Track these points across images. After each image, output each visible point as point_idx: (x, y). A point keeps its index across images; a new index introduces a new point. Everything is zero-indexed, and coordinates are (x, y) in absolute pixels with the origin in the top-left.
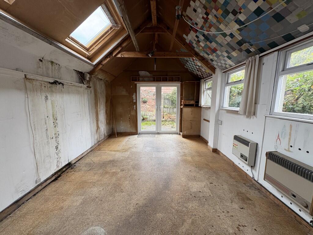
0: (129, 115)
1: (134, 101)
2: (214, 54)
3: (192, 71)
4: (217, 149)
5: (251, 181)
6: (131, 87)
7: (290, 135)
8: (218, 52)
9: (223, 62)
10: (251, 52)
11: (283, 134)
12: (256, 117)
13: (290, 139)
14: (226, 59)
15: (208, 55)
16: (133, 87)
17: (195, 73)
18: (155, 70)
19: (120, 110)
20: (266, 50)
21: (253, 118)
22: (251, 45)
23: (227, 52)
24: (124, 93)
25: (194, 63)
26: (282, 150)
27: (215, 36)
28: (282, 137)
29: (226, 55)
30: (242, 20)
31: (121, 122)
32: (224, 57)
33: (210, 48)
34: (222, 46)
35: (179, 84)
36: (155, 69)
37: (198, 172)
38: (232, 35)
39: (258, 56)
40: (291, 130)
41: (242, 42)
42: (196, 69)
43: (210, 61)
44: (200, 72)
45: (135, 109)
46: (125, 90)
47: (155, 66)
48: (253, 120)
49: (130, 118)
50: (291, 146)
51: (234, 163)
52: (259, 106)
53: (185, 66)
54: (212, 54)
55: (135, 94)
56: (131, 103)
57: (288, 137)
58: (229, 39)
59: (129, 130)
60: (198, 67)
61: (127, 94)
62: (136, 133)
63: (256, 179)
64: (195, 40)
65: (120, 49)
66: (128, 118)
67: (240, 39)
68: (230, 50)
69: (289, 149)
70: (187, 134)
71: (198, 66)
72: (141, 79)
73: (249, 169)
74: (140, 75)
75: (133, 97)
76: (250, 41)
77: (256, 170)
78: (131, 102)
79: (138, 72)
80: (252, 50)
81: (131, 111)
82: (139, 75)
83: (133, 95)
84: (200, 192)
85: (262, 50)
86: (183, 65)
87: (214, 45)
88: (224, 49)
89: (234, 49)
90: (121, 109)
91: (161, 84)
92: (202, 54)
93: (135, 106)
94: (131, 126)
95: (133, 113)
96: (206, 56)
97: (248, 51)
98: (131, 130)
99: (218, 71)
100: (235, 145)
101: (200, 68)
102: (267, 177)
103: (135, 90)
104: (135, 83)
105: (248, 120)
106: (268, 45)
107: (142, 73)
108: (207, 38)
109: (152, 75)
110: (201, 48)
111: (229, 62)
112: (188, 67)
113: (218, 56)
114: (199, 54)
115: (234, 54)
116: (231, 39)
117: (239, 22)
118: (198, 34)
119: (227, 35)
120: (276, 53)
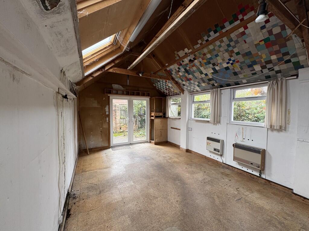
0: (101, 129)
1: (107, 113)
2: (188, 82)
3: (160, 89)
4: (188, 149)
5: (221, 165)
6: (104, 99)
7: (243, 133)
8: (192, 81)
9: (192, 87)
10: (215, 85)
11: (239, 133)
12: (221, 124)
13: (243, 135)
14: (196, 86)
15: (183, 81)
16: (105, 99)
17: (162, 91)
18: (128, 85)
19: (89, 123)
20: (224, 86)
21: (218, 125)
22: (216, 82)
23: (199, 82)
24: (95, 105)
25: (166, 84)
26: (239, 142)
27: (194, 72)
28: (238, 134)
29: (197, 84)
30: (217, 69)
31: (92, 136)
32: (195, 85)
33: (186, 77)
34: (197, 79)
35: (148, 99)
36: (128, 83)
37: (191, 168)
38: (206, 75)
39: (219, 89)
40: (243, 130)
41: (212, 80)
42: (165, 88)
43: (182, 86)
44: (168, 91)
45: (107, 121)
46: (96, 102)
47: (128, 81)
48: (218, 126)
49: (101, 132)
50: (244, 139)
51: (206, 156)
52: (222, 118)
53: (154, 85)
54: (186, 81)
55: (107, 106)
56: (104, 116)
57: (241, 134)
58: (203, 76)
59: (101, 144)
60: (167, 87)
61: (99, 107)
62: (108, 147)
63: (224, 162)
64: (176, 70)
65: (113, 64)
66: (100, 132)
67: (211, 78)
68: (201, 82)
69: (243, 140)
70: (158, 141)
71: (169, 87)
72: (114, 92)
73: (219, 157)
74: (114, 88)
75: (105, 110)
76: (217, 80)
77: (224, 157)
78: (103, 114)
79: (111, 84)
80: (216, 85)
81: (104, 124)
82: (112, 88)
83: (105, 107)
84: (204, 179)
85: (221, 86)
86: (152, 84)
87: (190, 76)
88: (197, 80)
89: (204, 82)
90: (91, 122)
91: (132, 97)
92: (177, 80)
93: (107, 119)
94: (103, 140)
95: (105, 126)
96: (180, 81)
97: (213, 85)
98: (103, 145)
99: (186, 92)
100: (208, 144)
101: (170, 88)
102: (235, 159)
103: (108, 103)
104: (108, 95)
105: (214, 126)
106: (226, 84)
107: (115, 86)
108: (187, 71)
109: (125, 89)
110: (178, 76)
111: (198, 88)
112: (157, 86)
113: (190, 83)
114: (174, 79)
115: (203, 85)
116: (205, 76)
117: (214, 69)
118: (180, 67)
119: (203, 74)
120: (230, 89)
